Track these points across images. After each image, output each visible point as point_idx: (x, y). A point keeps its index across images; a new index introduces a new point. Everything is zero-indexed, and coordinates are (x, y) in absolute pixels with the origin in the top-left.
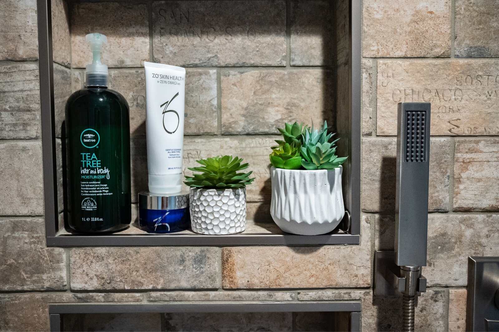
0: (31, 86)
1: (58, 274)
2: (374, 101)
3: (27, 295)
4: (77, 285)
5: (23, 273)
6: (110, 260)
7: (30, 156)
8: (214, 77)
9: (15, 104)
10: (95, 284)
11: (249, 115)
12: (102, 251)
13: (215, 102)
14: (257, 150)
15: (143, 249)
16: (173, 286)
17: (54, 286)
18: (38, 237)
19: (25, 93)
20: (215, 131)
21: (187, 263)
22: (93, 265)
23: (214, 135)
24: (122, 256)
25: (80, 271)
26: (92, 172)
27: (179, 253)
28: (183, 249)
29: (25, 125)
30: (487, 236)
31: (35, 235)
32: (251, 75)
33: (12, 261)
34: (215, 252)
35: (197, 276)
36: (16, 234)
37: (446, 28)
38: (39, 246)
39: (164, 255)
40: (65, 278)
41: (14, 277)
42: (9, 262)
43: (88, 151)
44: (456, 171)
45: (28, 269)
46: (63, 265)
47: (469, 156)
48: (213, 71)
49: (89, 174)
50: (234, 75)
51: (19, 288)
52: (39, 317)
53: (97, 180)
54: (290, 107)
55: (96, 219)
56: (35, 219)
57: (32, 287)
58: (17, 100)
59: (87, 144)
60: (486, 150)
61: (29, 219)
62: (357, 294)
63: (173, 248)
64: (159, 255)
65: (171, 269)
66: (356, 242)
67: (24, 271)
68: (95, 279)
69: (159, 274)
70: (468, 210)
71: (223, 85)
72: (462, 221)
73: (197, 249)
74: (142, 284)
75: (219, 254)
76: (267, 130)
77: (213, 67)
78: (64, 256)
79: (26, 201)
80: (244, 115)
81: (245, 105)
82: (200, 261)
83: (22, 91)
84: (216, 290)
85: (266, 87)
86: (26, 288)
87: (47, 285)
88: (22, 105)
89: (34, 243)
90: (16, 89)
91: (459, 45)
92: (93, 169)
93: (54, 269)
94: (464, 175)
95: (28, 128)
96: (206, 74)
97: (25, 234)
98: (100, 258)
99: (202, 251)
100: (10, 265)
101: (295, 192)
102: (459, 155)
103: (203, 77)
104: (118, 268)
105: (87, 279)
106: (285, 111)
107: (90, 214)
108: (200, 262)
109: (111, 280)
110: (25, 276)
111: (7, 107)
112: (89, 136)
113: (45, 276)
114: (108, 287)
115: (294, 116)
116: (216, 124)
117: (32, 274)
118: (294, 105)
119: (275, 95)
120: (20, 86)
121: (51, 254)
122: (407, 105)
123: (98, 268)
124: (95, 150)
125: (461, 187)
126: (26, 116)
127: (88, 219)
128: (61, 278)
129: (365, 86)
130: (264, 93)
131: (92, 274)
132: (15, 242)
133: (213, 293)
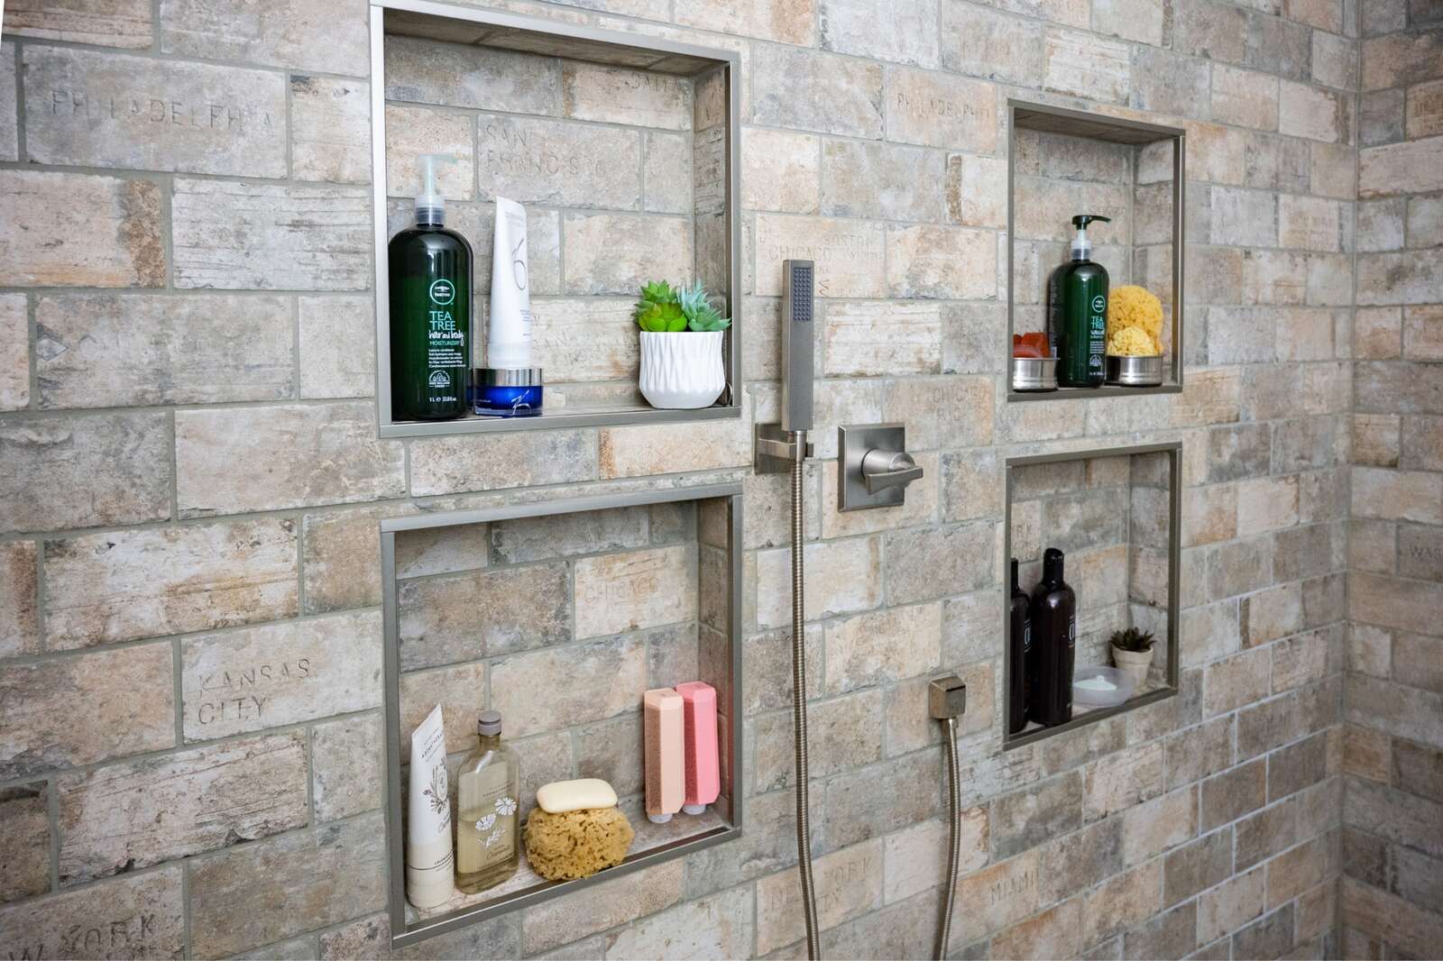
0: (360, 219)
1: (395, 475)
2: (752, 260)
3: (348, 512)
4: (419, 489)
5: (344, 479)
6: (465, 453)
7: (356, 316)
8: (556, 219)
9: (335, 243)
10: (445, 486)
11: (599, 270)
12: (453, 442)
13: (557, 253)
14: (607, 315)
15: (505, 436)
16: (542, 481)
17: (389, 493)
18: (367, 427)
19: (352, 228)
20: (556, 290)
21: (559, 450)
22: (443, 460)
23: (555, 296)
24: (478, 447)
25: (424, 470)
26: (445, 336)
27: (549, 439)
28: (555, 433)
29: (350, 271)
30: (854, 403)
31: (362, 425)
32: (599, 222)
33: (329, 462)
34: (590, 435)
35: (571, 466)
36: (335, 425)
37: (815, 183)
38: (369, 440)
39: (531, 441)
40: (403, 482)
41: (330, 487)
42: (323, 465)
43: (439, 308)
44: (827, 335)
45: (354, 472)
46: (401, 463)
47: (836, 319)
48: (554, 213)
49: (441, 339)
50: (579, 221)
51: (339, 501)
52: (366, 540)
53: (449, 347)
54: (645, 262)
55: (449, 399)
56: (363, 403)
57: (356, 498)
58: (340, 238)
59: (439, 299)
60: (853, 312)
61: (353, 404)
62: (739, 475)
63: (541, 434)
64: (525, 443)
65: (540, 459)
66: (737, 414)
67: (346, 476)
68: (445, 480)
69: (525, 467)
70: (837, 376)
71: (567, 232)
72: (833, 388)
73: (571, 433)
74: (505, 481)
75: (595, 437)
76: (618, 290)
77: (554, 207)
78: (402, 452)
79: (352, 378)
80: (591, 271)
81: (593, 258)
82: (574, 446)
83: (347, 225)
84: (591, 481)
85: (617, 236)
86: (348, 499)
87: (378, 493)
88: (346, 244)
89: (361, 435)
90: (336, 222)
91: (827, 202)
92: (446, 332)
93: (388, 470)
94: (833, 339)
95: (355, 276)
96: (547, 215)
97: (349, 424)
98: (451, 451)
99: (577, 435)
100: (326, 469)
101: (684, 357)
102: (828, 318)
103: (543, 219)
104: (475, 463)
105: (433, 480)
106: (638, 267)
107: (440, 392)
108: (575, 448)
109: (466, 480)
110: (348, 483)
111: (325, 247)
112: (443, 288)
113: (375, 481)
114: (462, 489)
115: (649, 273)
116: (558, 282)
117: (358, 478)
118: (648, 260)
119: (628, 247)
120: (344, 219)
121: (384, 450)
122: (794, 262)
123: (448, 464)
124: (447, 308)
125: (831, 351)
126: (352, 260)
127: (438, 399)
128: (399, 481)
129: (744, 241)
130: (616, 243)
131: (441, 472)
132: (333, 435)
133: (588, 487)
